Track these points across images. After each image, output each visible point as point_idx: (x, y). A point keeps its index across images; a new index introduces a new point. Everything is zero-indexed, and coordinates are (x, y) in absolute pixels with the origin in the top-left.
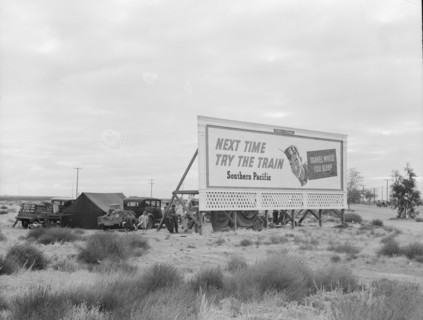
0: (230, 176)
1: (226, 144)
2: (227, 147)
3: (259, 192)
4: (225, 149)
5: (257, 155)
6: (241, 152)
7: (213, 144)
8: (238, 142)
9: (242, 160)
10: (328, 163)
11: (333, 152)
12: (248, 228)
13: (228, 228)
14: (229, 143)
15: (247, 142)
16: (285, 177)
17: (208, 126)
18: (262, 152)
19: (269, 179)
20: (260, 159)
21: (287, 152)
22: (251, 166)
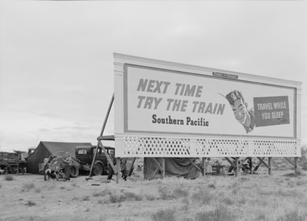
0: (155, 120)
1: (150, 86)
2: (153, 89)
3: (194, 138)
4: (149, 90)
5: (191, 99)
6: (171, 93)
7: (133, 84)
8: (167, 84)
9: (172, 104)
10: (279, 110)
11: (285, 99)
12: (178, 176)
14: (155, 85)
15: (178, 85)
16: (227, 123)
17: (126, 65)
18: (198, 96)
19: (207, 124)
20: (195, 103)
21: (229, 97)
22: (183, 110)
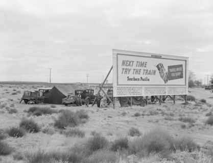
0: (129, 79)
1: (127, 63)
2: (128, 65)
3: (144, 87)
4: (126, 65)
5: (142, 68)
6: (134, 67)
7: (120, 63)
8: (133, 62)
9: (135, 71)
10: (178, 72)
11: (181, 66)
12: (138, 105)
13: (128, 105)
14: (128, 63)
15: (137, 62)
16: (157, 79)
17: (118, 54)
18: (145, 67)
19: (148, 80)
20: (144, 70)
21: (158, 66)
22: (139, 74)
